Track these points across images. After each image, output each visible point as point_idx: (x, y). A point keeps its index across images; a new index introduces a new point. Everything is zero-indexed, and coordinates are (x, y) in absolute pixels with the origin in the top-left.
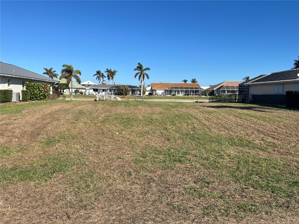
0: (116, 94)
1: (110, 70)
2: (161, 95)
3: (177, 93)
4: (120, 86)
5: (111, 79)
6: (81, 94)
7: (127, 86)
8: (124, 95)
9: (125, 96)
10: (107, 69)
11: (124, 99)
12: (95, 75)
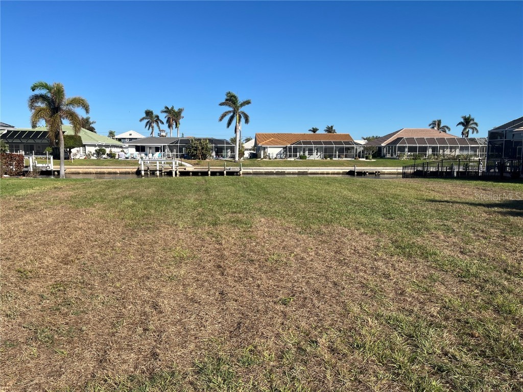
0: (182, 157)
1: (173, 108)
2: (275, 158)
3: (307, 153)
4: (192, 140)
5: (174, 126)
6: (112, 157)
7: (206, 139)
8: (199, 159)
9: (203, 162)
10: (167, 108)
11: (200, 167)
12: (143, 119)
